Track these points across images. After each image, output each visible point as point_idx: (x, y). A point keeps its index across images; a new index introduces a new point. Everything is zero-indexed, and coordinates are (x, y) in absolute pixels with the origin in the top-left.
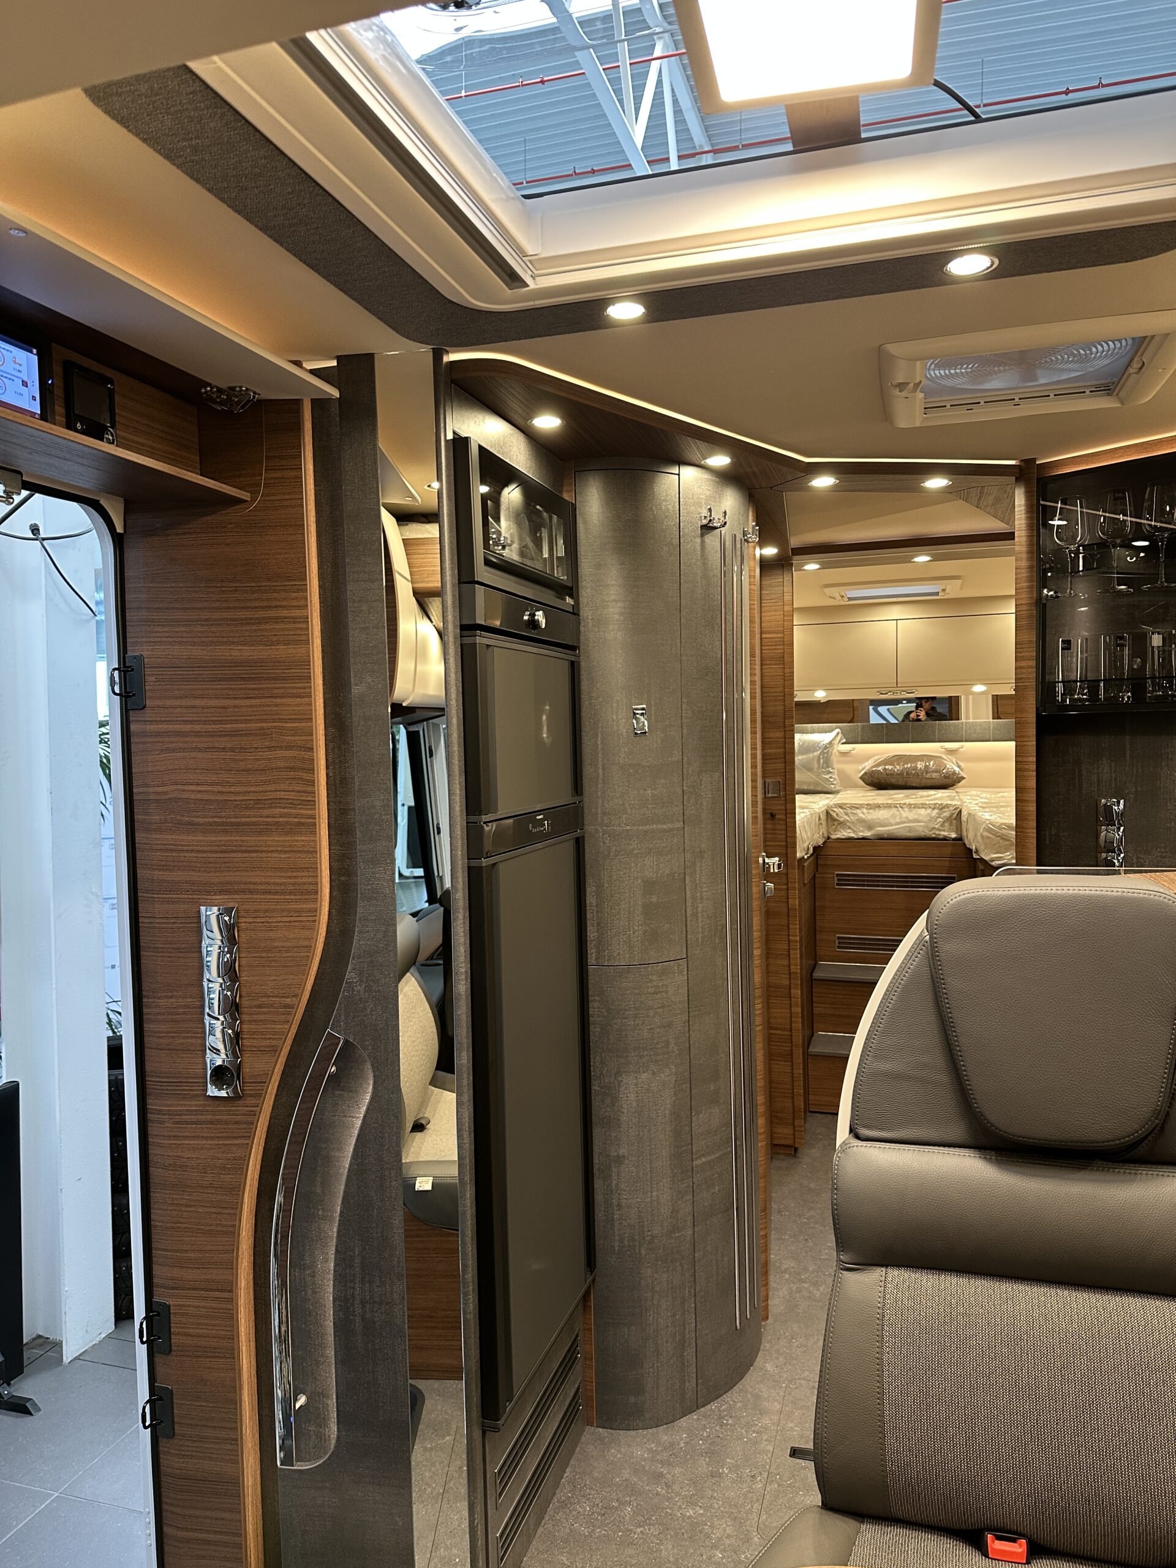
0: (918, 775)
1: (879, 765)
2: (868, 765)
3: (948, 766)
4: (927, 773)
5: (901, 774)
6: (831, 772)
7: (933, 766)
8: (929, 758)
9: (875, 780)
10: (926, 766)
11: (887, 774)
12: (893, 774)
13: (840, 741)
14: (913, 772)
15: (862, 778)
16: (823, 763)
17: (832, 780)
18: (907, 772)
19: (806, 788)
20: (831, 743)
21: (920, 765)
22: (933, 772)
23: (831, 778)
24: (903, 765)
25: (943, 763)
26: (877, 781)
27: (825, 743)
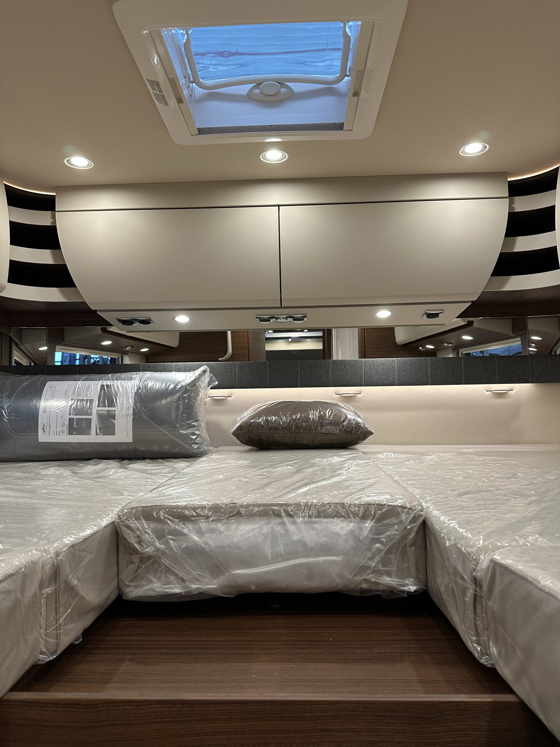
0: (311, 429)
1: (259, 415)
2: (245, 416)
3: (349, 416)
4: (322, 426)
5: (288, 428)
6: (194, 426)
7: (329, 417)
8: (324, 405)
9: (254, 437)
10: (321, 417)
11: (270, 429)
12: (277, 428)
13: (209, 384)
14: (304, 424)
15: (235, 434)
16: (182, 413)
17: (194, 437)
18: (296, 424)
19: (156, 449)
20: (194, 384)
21: (313, 415)
22: (330, 424)
23: (194, 434)
24: (291, 415)
25: (342, 412)
26: (257, 438)
27: (184, 384)
